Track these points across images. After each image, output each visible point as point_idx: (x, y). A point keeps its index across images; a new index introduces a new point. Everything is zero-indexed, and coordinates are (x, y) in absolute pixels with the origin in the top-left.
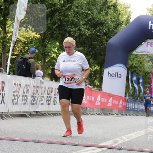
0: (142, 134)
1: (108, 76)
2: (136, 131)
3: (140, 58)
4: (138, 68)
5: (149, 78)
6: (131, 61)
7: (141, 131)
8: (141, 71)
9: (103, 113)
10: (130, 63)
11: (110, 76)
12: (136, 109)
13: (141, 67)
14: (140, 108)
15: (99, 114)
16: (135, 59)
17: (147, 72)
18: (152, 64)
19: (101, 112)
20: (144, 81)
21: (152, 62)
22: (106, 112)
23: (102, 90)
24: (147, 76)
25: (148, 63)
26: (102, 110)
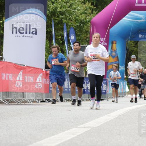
0: (78, 134)
2: (68, 129)
4: (67, 14)
5: (87, 32)
6: (53, 3)
7: (77, 127)
8: (71, 21)
9: (7, 100)
10: (52, 7)
12: (66, 90)
13: (71, 14)
17: (83, 21)
18: (90, 6)
19: (4, 99)
20: (78, 38)
21: (90, 3)
22: (13, 99)
23: (4, 59)
24: (84, 28)
25: (84, 5)
26: (5, 94)
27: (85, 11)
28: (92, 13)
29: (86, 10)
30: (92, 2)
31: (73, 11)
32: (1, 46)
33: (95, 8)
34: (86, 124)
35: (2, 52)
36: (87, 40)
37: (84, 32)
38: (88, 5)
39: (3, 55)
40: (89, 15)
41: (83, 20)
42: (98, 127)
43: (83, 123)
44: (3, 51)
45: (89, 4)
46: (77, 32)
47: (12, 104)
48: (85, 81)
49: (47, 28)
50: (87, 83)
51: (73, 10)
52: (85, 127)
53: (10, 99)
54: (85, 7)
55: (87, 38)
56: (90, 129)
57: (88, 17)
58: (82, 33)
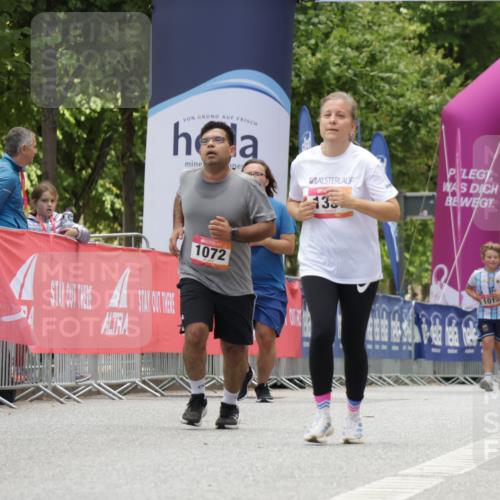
1: (176, 152)
3: (369, 27)
4: (361, 88)
5: (427, 149)
6: (313, 50)
8: (376, 110)
9: (157, 382)
10: (308, 61)
11: (188, 152)
13: (372, 84)
14: (385, 339)
15: (135, 390)
16: (336, 33)
17: (414, 112)
18: (440, 61)
19: (146, 378)
20: (398, 168)
21: (442, 51)
22: (176, 377)
23: (146, 239)
24: (418, 136)
25: (419, 56)
26: (151, 360)
27: (424, 76)
28: (448, 85)
29: (428, 73)
30: (447, 45)
31: (382, 79)
32: (136, 198)
33: (457, 65)
34: (428, 463)
35: (140, 218)
36: (431, 174)
37: (418, 150)
38: (434, 56)
39: (141, 228)
40: (436, 90)
41: (417, 108)
42: (469, 473)
43: (416, 462)
44: (142, 215)
45: (436, 52)
46: (395, 148)
47: (175, 393)
48: (423, 316)
49: (291, 136)
50: (429, 324)
51: (382, 72)
52: (422, 476)
53: (166, 376)
54: (422, 62)
55: (429, 167)
56: (441, 480)
57: (432, 97)
58: (414, 154)
